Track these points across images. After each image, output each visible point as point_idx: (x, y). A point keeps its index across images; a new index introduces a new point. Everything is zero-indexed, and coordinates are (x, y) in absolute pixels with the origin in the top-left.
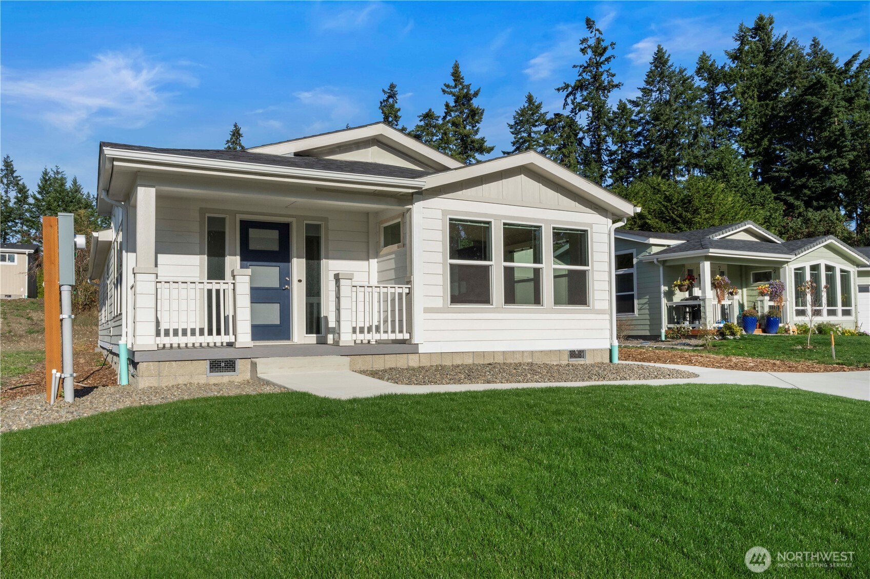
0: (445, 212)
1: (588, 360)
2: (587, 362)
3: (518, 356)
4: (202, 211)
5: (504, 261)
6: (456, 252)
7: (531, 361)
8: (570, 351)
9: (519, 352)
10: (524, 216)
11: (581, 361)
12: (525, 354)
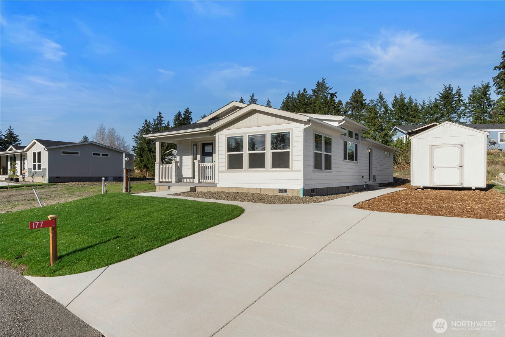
0: (226, 135)
1: (289, 194)
2: (289, 195)
3: (254, 190)
4: (192, 142)
5: (248, 151)
6: (230, 150)
7: (260, 192)
8: (280, 190)
9: (255, 188)
10: (256, 131)
11: (285, 194)
12: (257, 190)
